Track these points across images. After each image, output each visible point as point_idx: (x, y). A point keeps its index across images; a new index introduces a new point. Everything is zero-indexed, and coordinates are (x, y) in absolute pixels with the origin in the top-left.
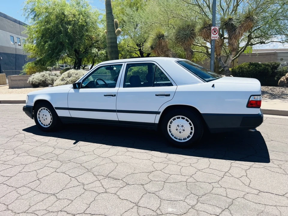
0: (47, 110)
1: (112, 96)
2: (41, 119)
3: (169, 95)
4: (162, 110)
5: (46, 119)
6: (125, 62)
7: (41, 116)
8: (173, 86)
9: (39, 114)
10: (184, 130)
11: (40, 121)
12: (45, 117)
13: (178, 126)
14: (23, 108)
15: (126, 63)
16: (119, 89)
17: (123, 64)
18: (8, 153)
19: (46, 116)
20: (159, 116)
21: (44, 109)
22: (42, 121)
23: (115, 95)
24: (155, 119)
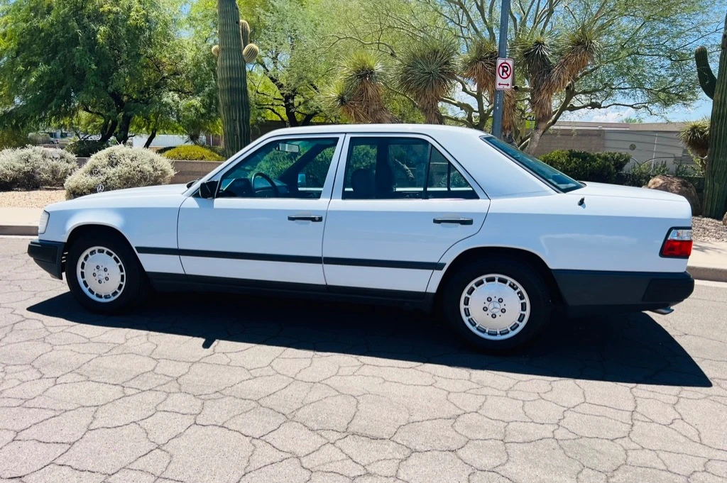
0: (111, 255)
1: (313, 219)
2: (89, 278)
3: (469, 222)
4: (448, 260)
5: (107, 279)
6: (346, 133)
7: (89, 270)
8: (478, 198)
9: (83, 264)
10: (503, 311)
11: (86, 285)
12: (104, 274)
13: (489, 300)
14: (29, 246)
15: (348, 137)
16: (330, 203)
17: (341, 137)
18: (21, 376)
19: (105, 270)
20: (439, 275)
21: (101, 251)
22: (93, 283)
23: (320, 219)
24: (427, 282)
